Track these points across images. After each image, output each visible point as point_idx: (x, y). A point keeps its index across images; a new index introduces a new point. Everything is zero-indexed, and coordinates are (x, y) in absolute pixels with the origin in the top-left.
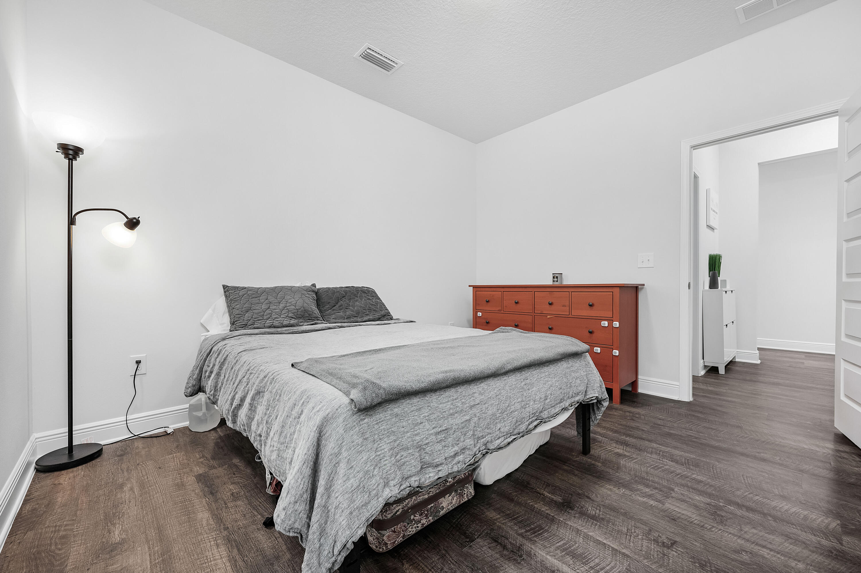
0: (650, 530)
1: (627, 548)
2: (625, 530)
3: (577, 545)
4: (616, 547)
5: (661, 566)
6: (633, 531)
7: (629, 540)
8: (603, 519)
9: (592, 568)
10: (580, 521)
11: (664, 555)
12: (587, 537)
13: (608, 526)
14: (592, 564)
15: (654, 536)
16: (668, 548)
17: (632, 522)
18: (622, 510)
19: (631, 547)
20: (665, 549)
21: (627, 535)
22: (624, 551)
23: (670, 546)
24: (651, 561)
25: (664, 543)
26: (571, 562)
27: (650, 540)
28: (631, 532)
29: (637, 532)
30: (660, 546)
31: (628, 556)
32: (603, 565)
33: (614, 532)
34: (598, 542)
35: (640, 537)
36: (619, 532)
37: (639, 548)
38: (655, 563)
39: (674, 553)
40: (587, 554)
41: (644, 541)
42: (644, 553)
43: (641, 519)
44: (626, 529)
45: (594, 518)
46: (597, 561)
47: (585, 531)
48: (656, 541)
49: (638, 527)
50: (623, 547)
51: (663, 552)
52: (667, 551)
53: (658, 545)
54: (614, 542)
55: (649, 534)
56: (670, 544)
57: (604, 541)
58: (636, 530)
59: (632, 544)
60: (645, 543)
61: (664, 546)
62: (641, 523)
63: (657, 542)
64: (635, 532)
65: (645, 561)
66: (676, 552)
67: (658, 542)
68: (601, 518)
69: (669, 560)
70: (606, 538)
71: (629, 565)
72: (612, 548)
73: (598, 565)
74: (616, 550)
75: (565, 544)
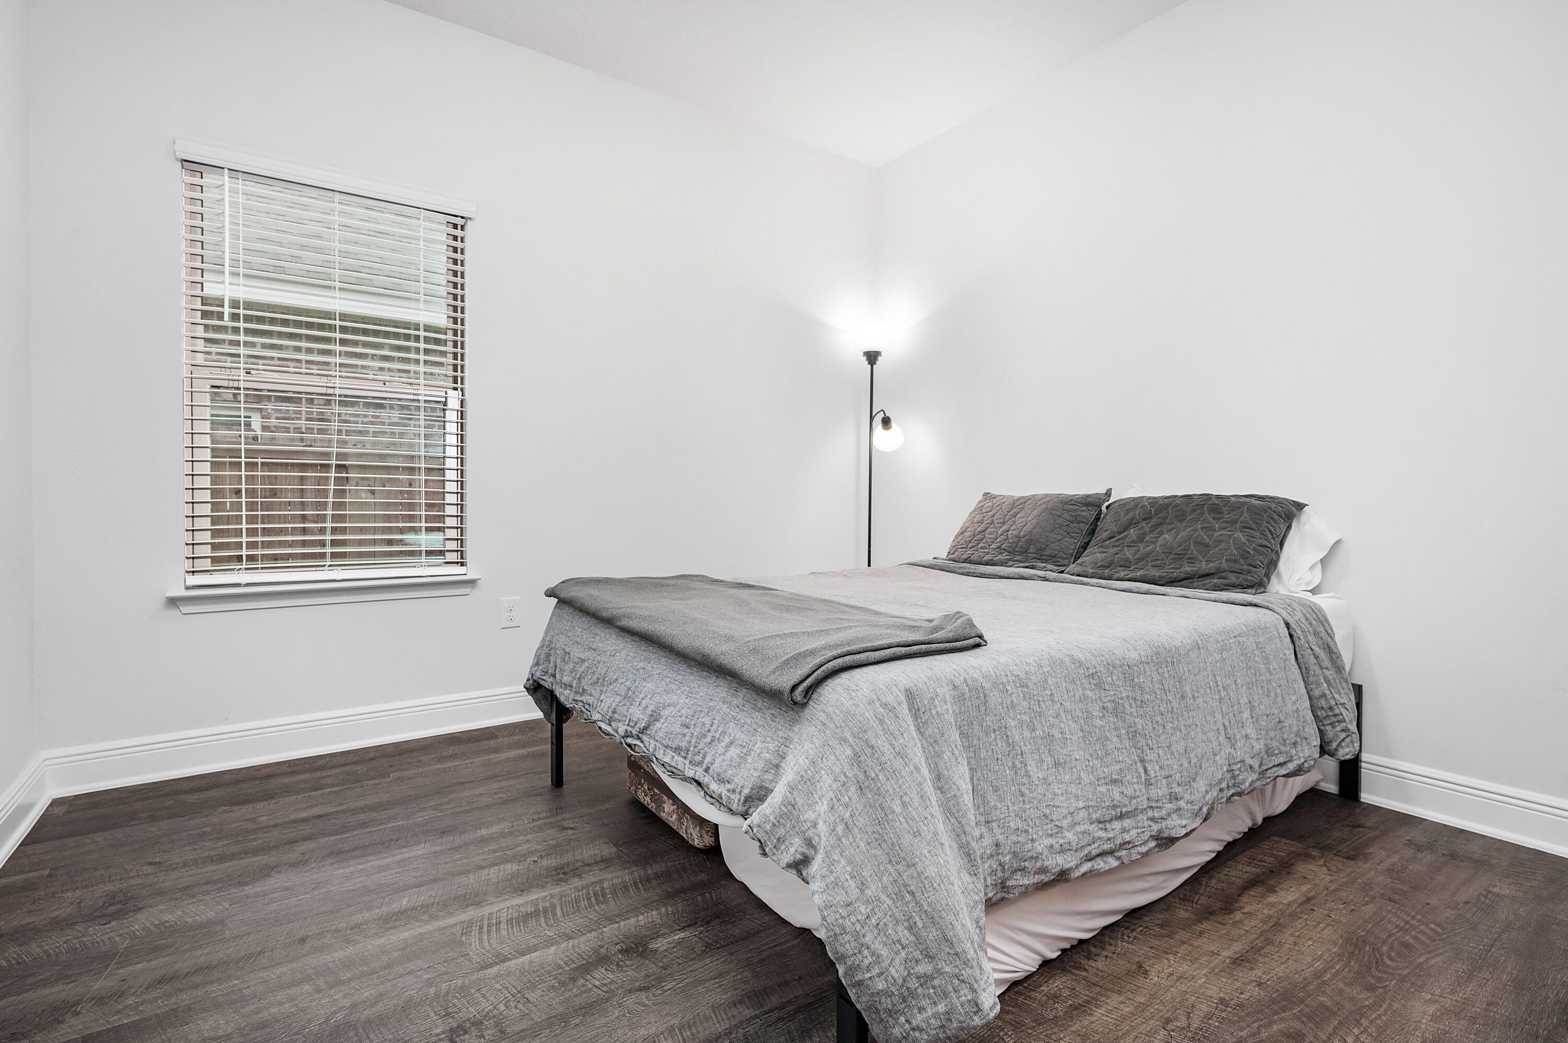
0: (502, 1032)
1: (497, 976)
2: (531, 996)
3: (544, 925)
4: (508, 963)
5: (437, 996)
6: (520, 1006)
7: (507, 989)
8: (574, 980)
9: (499, 923)
10: (587, 948)
11: (448, 1014)
12: (550, 942)
13: (555, 978)
14: (503, 926)
15: (487, 1028)
16: (452, 1030)
17: (540, 1017)
18: (577, 1021)
19: (493, 982)
20: (455, 1025)
21: (519, 992)
22: (495, 970)
23: (452, 1036)
24: (454, 989)
25: (466, 1032)
26: (521, 909)
27: (485, 1016)
28: (519, 1002)
29: (514, 1011)
30: (464, 1022)
31: (483, 968)
32: (494, 935)
33: (538, 979)
34: (534, 949)
35: (502, 1007)
36: (533, 987)
37: (484, 991)
38: (448, 992)
39: (438, 1031)
40: (522, 928)
41: (489, 1008)
42: (473, 991)
43: (535, 1036)
44: (531, 999)
45: (585, 969)
46: (504, 933)
47: (563, 946)
48: (478, 1024)
49: (521, 1019)
50: (502, 972)
51: (453, 1017)
52: (449, 1024)
53: (468, 1020)
54: (518, 967)
55: (497, 1025)
56: (457, 1039)
57: (527, 957)
58: (518, 1011)
59: (498, 986)
60: (486, 1005)
61: (460, 1027)
62: (527, 1030)
63: (474, 1022)
64: (516, 1007)
65: (460, 983)
66: (438, 1035)
67: (473, 1024)
68: (577, 978)
69: (435, 1012)
70: (531, 962)
71: (469, 960)
72: (510, 959)
73: (498, 930)
74: (503, 961)
75: (555, 914)
